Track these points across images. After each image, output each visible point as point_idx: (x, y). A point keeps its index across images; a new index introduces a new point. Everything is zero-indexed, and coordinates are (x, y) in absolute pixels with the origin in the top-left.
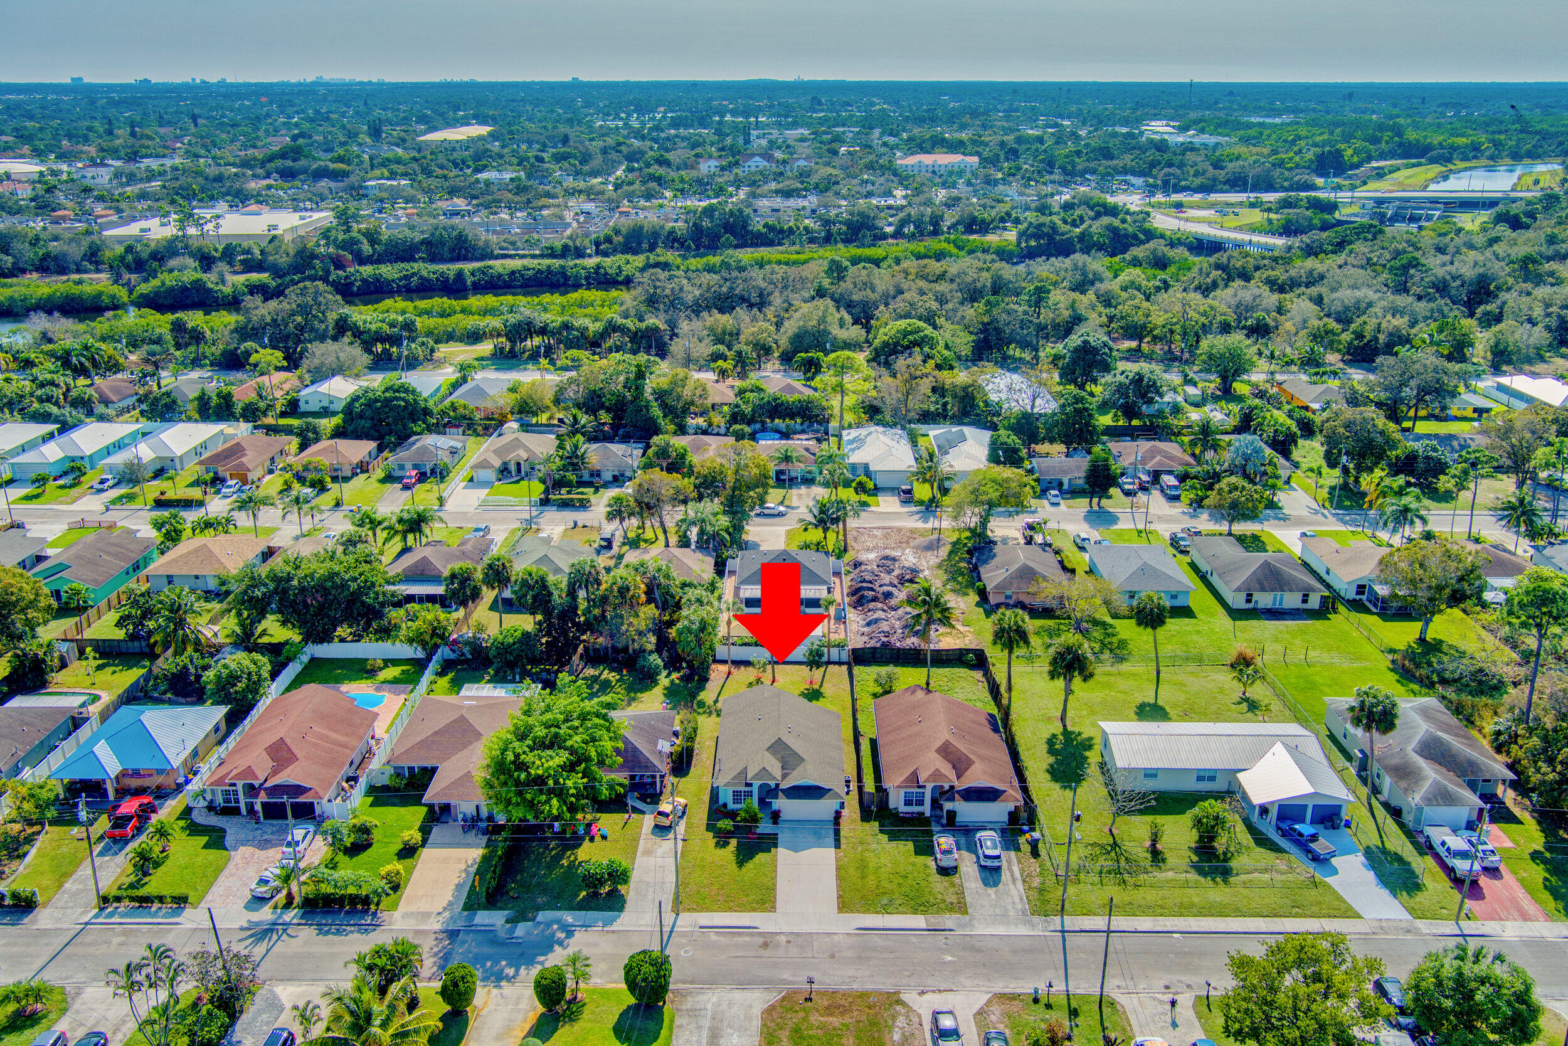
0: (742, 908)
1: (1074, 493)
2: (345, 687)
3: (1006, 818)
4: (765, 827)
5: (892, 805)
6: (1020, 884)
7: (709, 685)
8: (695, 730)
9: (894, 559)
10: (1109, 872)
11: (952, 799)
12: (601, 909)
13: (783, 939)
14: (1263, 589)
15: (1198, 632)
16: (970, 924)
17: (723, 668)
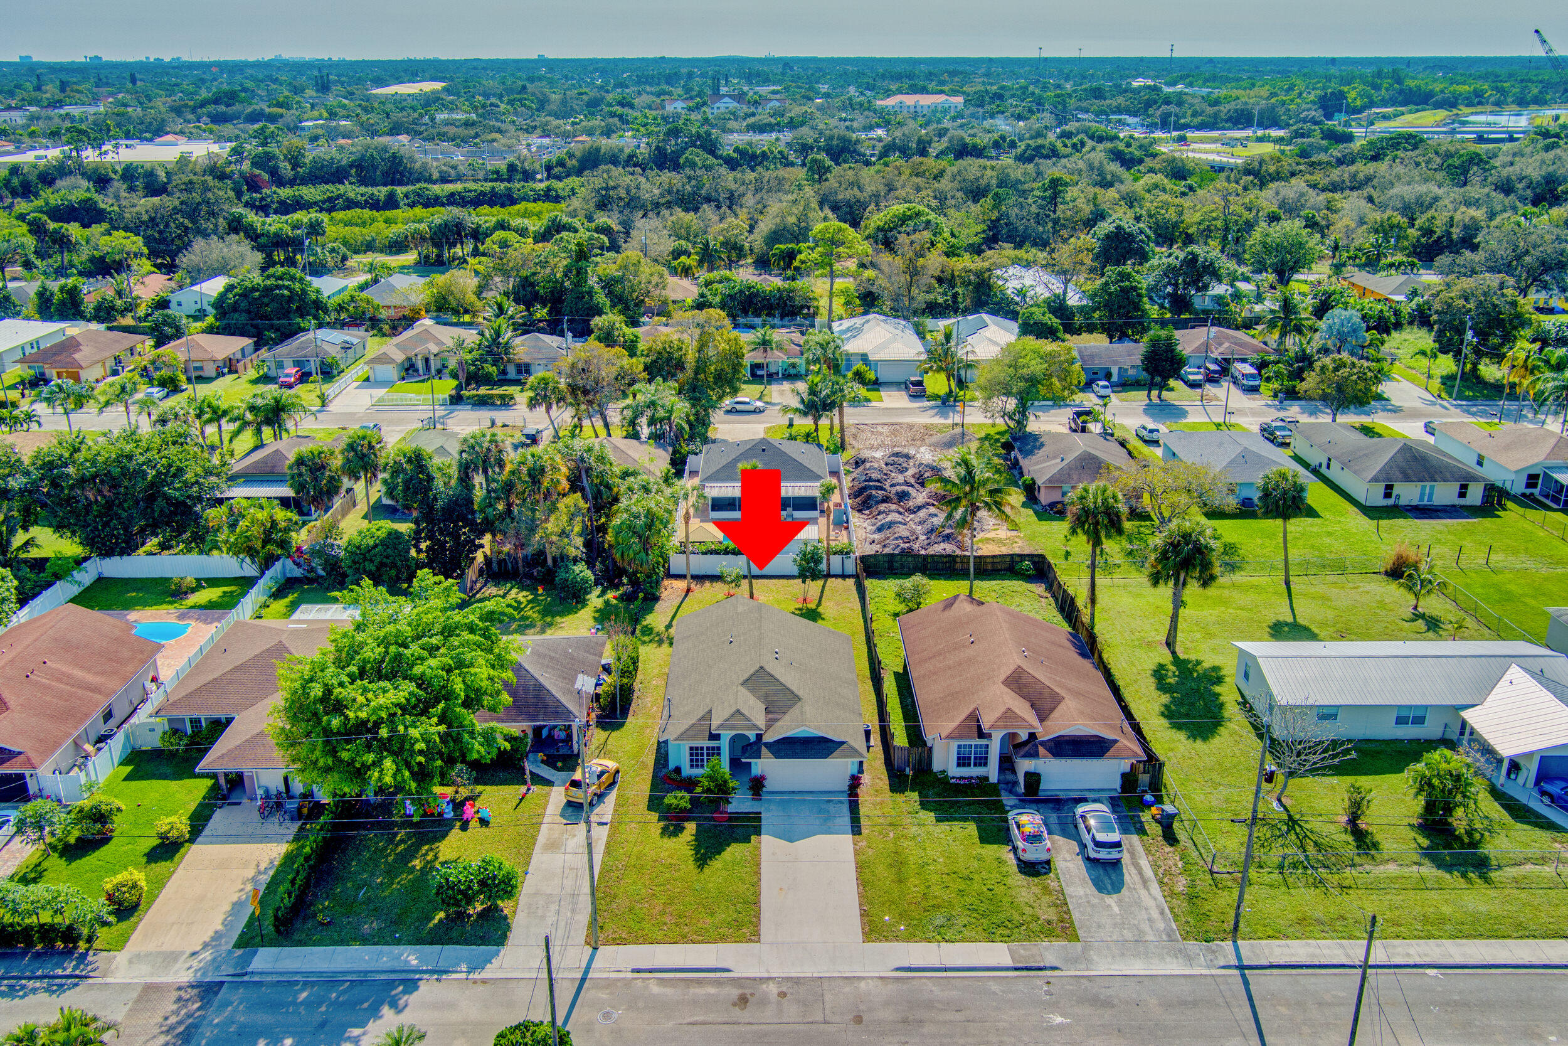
0: (703, 937)
1: (1126, 384)
2: (133, 616)
3: (1117, 784)
4: (740, 803)
5: (937, 766)
6: (1155, 888)
7: (658, 607)
8: (635, 662)
9: (907, 457)
10: (1294, 866)
11: (1034, 755)
12: (468, 942)
13: (773, 989)
14: (1407, 478)
15: (1329, 534)
16: (1083, 958)
17: (681, 585)
